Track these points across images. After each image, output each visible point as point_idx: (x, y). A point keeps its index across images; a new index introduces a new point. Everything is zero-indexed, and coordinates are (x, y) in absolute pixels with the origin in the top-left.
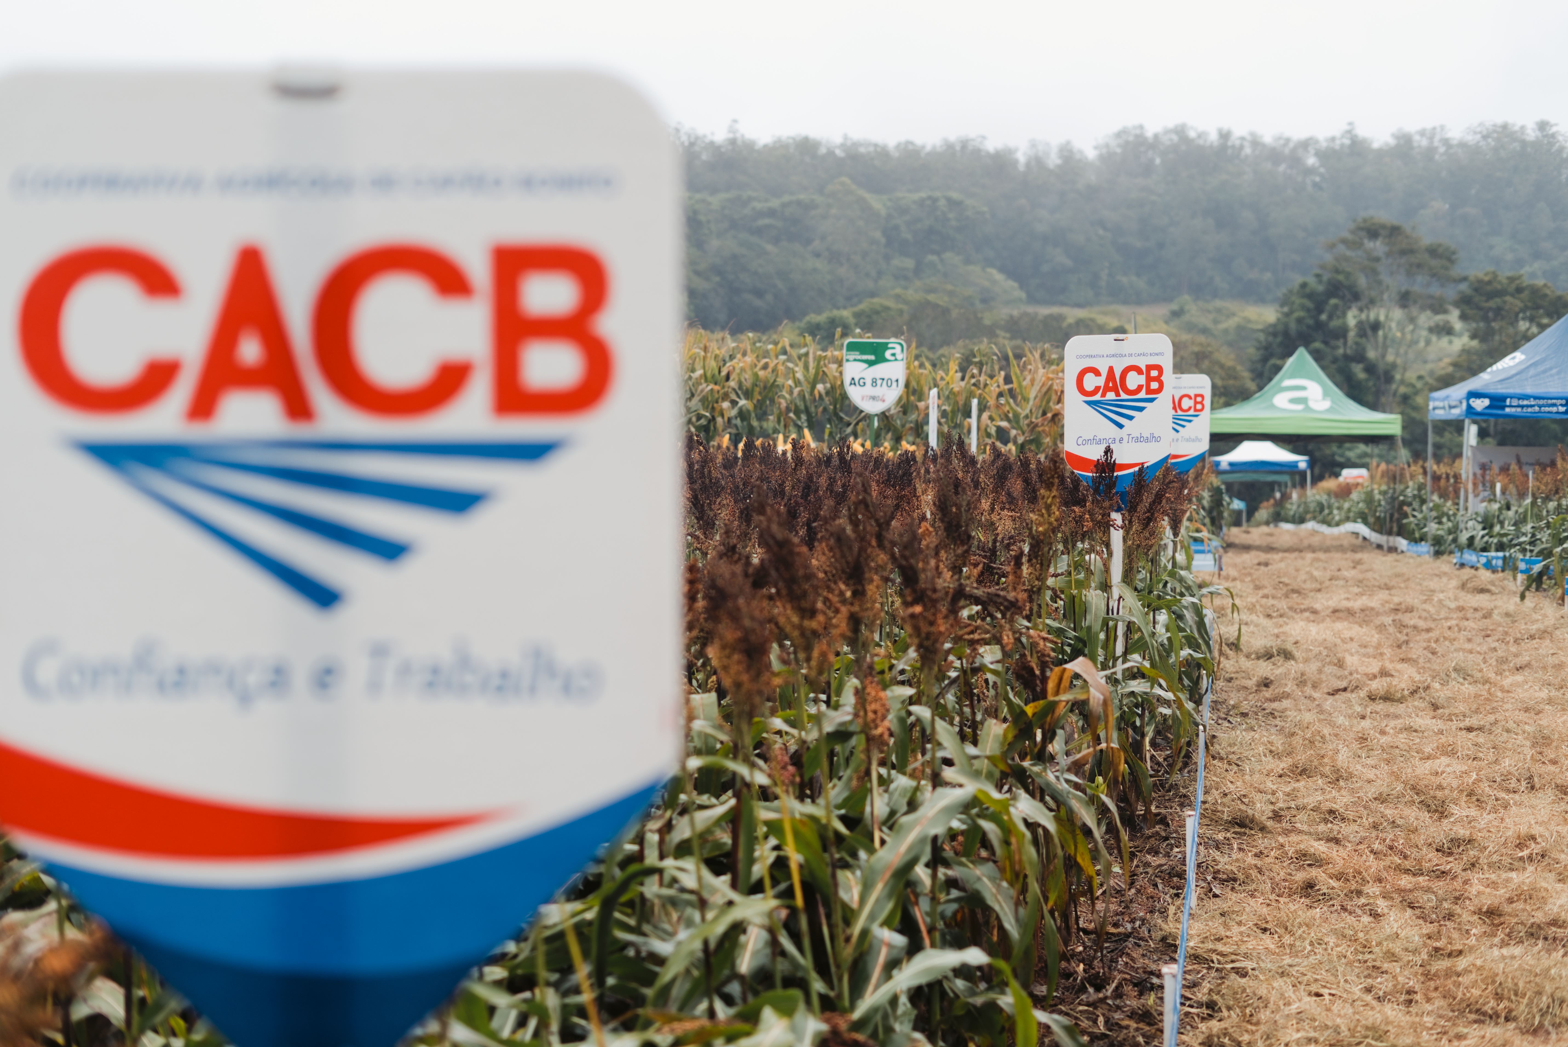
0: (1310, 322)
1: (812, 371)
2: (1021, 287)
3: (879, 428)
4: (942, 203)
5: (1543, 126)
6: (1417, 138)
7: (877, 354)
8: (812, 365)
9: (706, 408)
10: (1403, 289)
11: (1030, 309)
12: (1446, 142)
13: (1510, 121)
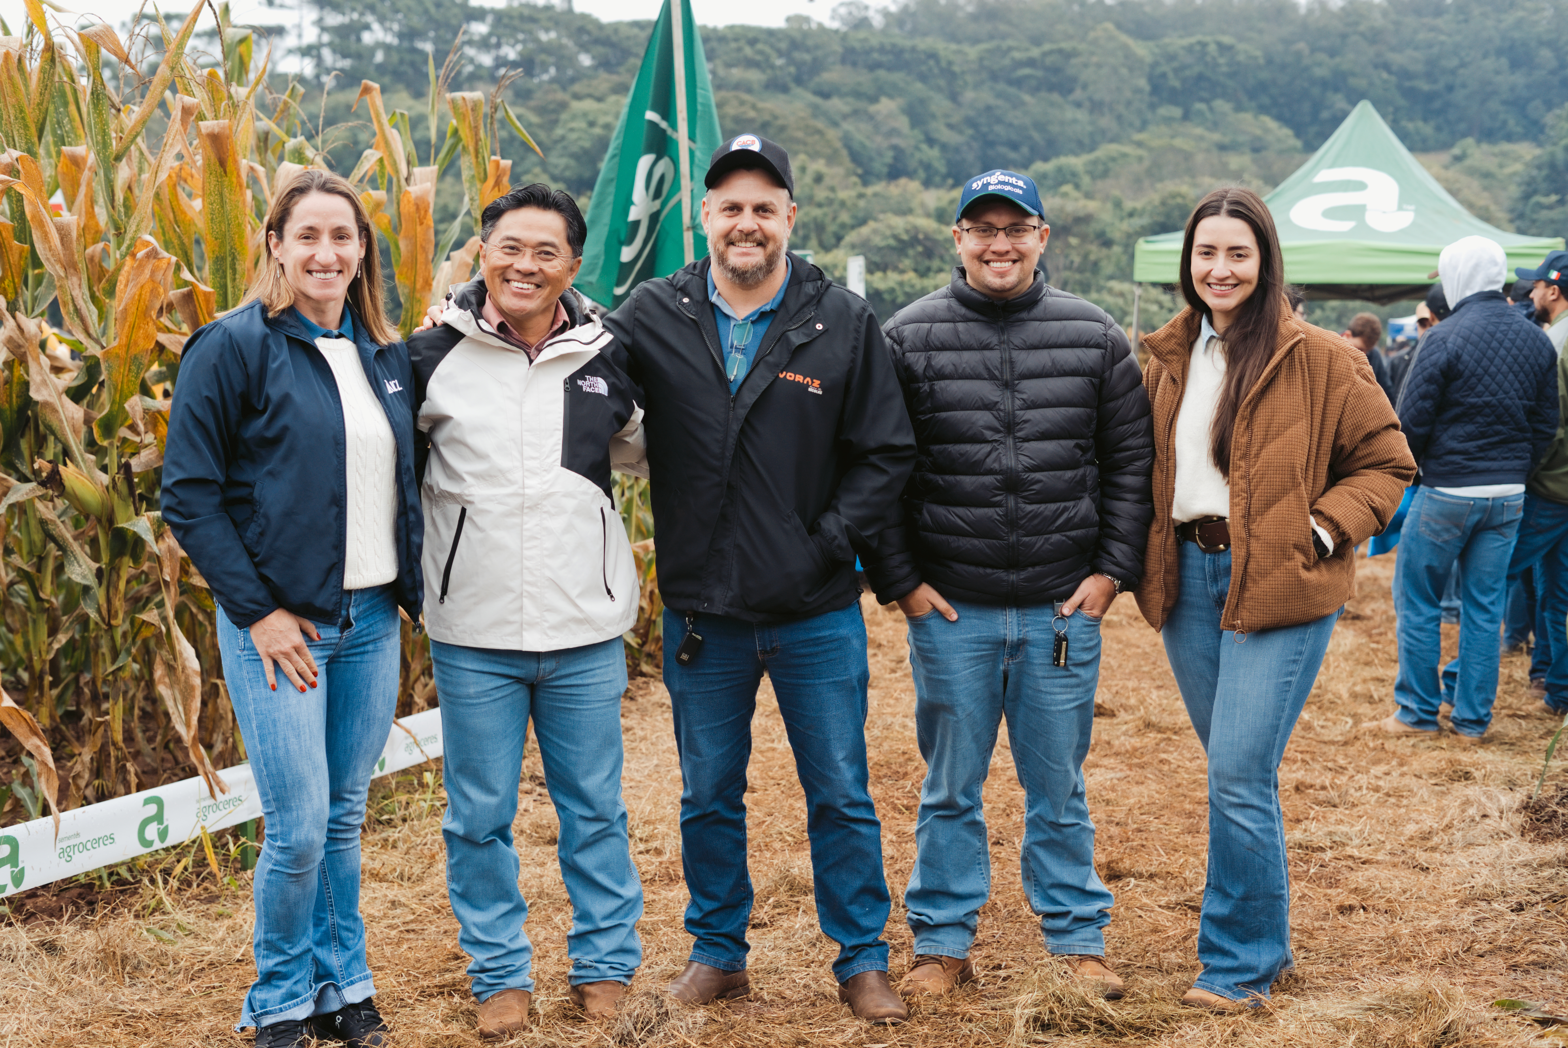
2: (1298, 135)
4: (1212, 48)
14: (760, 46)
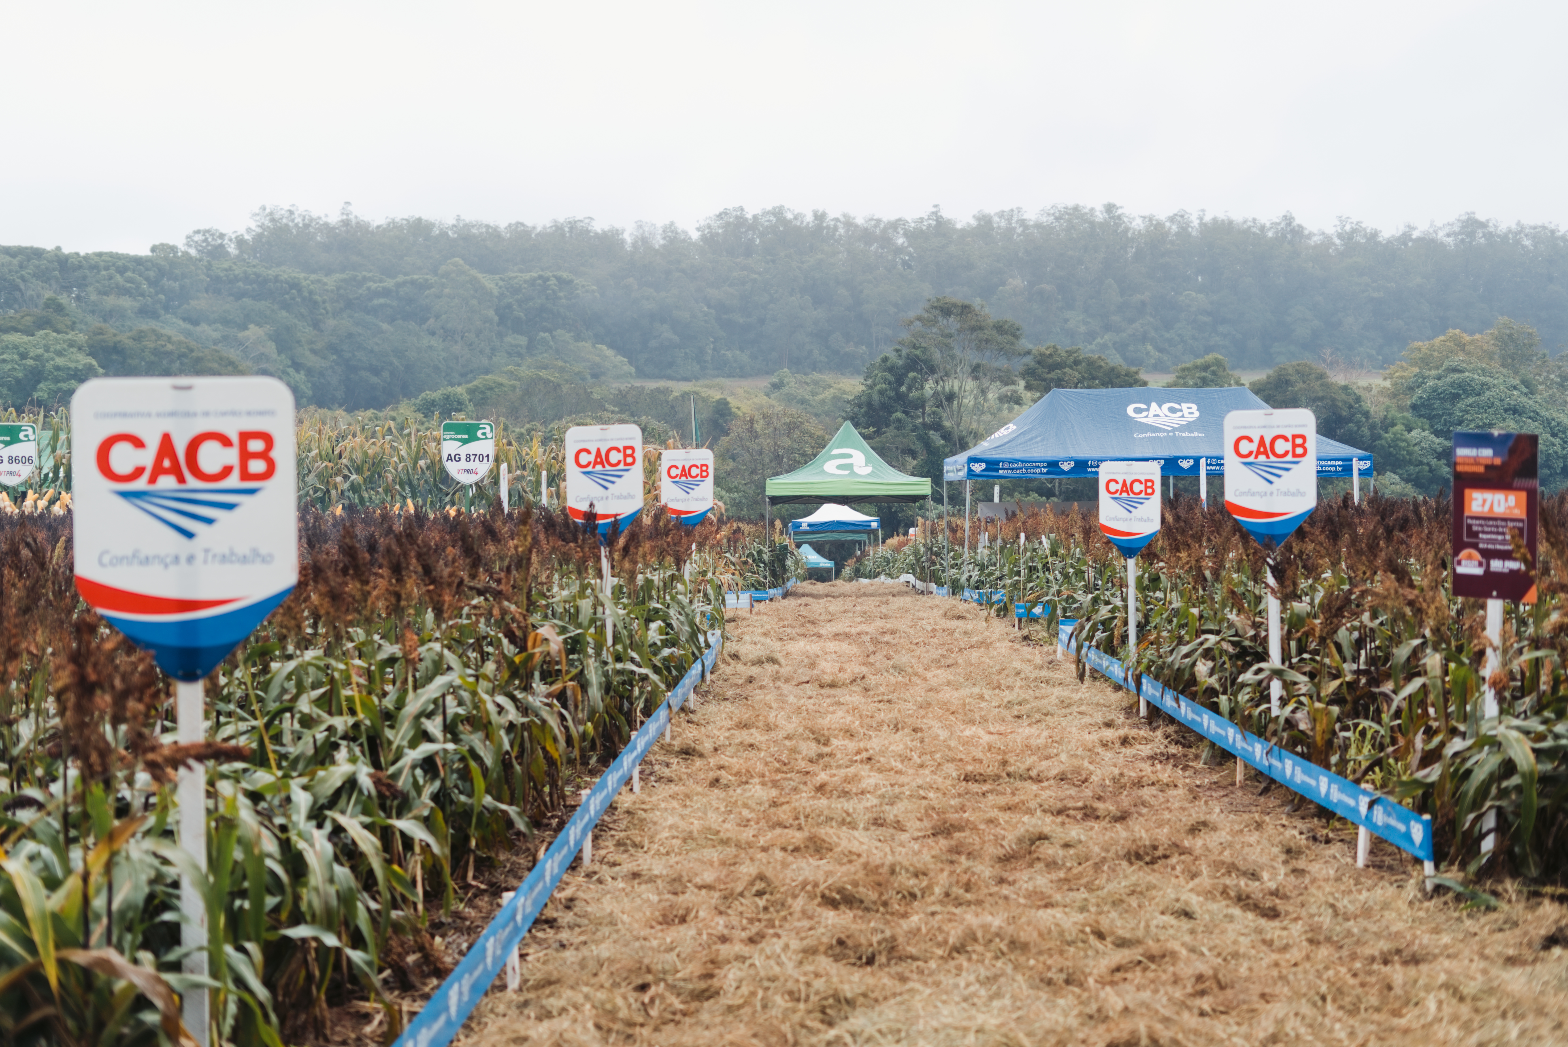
0: (892, 394)
1: (414, 449)
2: (630, 363)
3: (474, 497)
4: (553, 282)
5: (1110, 208)
6: (996, 219)
7: (470, 434)
8: (414, 444)
9: (321, 482)
10: (975, 362)
11: (638, 384)
12: (1023, 222)
13: (1081, 204)
14: (129, 274)
